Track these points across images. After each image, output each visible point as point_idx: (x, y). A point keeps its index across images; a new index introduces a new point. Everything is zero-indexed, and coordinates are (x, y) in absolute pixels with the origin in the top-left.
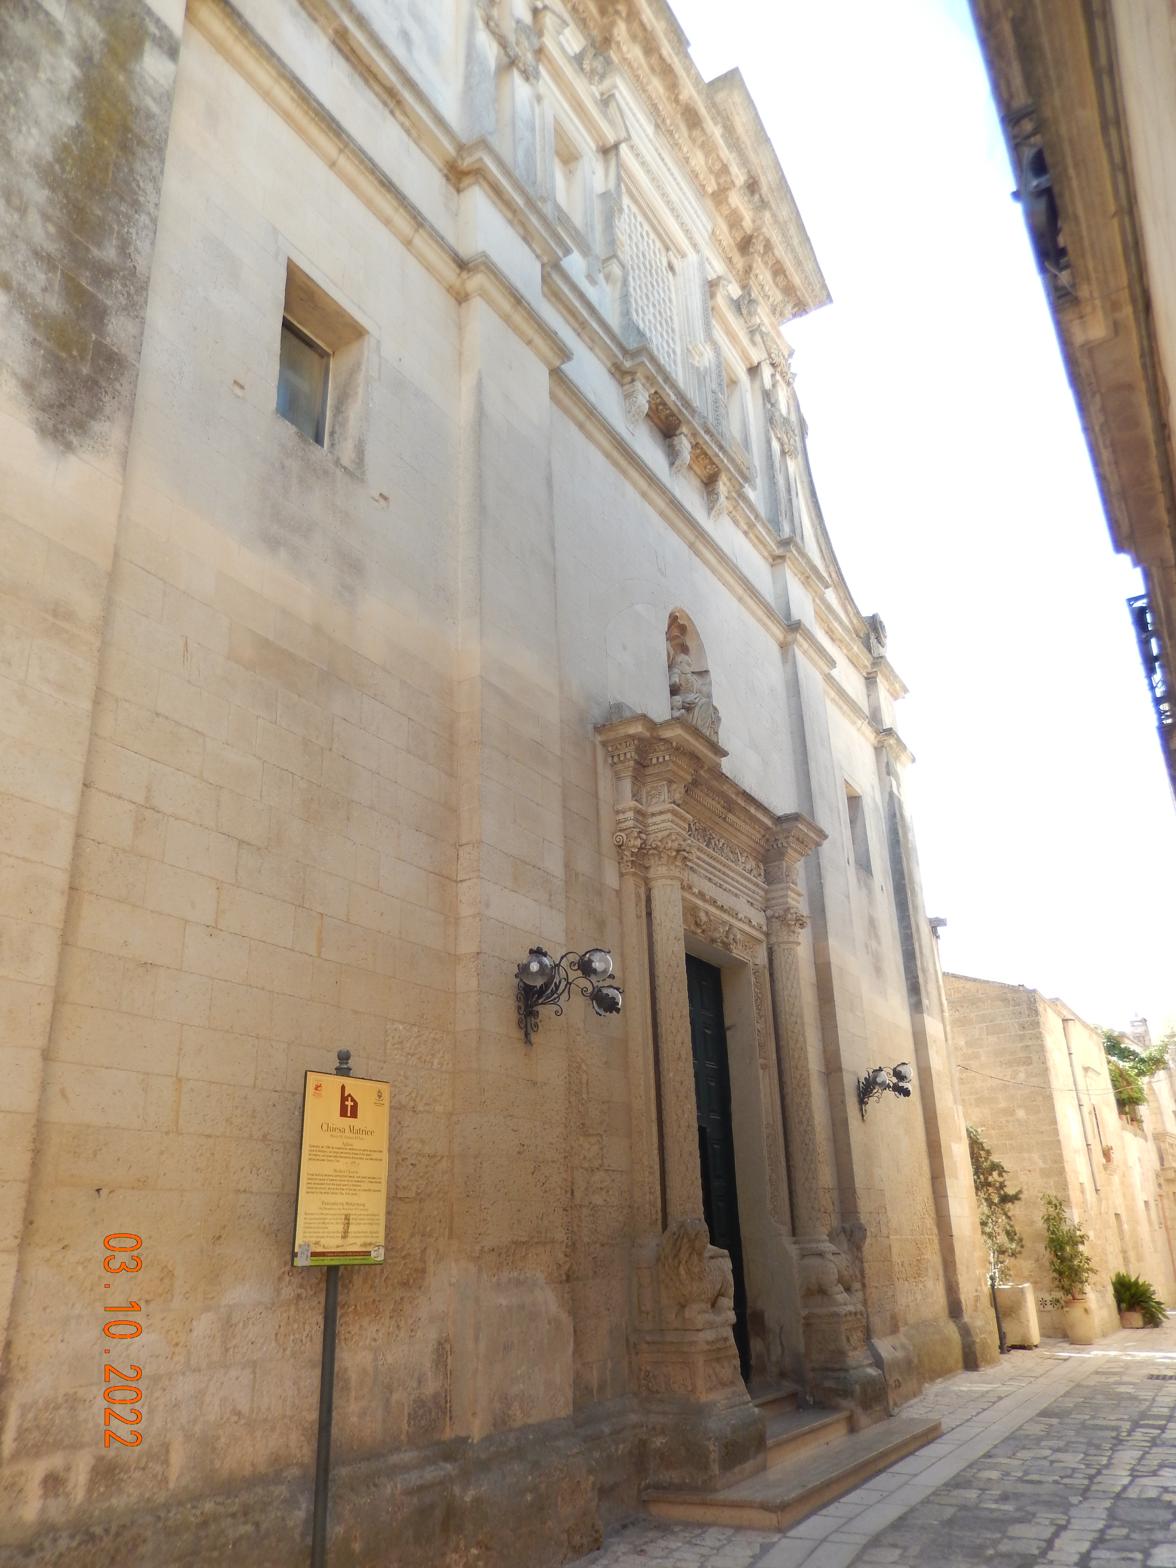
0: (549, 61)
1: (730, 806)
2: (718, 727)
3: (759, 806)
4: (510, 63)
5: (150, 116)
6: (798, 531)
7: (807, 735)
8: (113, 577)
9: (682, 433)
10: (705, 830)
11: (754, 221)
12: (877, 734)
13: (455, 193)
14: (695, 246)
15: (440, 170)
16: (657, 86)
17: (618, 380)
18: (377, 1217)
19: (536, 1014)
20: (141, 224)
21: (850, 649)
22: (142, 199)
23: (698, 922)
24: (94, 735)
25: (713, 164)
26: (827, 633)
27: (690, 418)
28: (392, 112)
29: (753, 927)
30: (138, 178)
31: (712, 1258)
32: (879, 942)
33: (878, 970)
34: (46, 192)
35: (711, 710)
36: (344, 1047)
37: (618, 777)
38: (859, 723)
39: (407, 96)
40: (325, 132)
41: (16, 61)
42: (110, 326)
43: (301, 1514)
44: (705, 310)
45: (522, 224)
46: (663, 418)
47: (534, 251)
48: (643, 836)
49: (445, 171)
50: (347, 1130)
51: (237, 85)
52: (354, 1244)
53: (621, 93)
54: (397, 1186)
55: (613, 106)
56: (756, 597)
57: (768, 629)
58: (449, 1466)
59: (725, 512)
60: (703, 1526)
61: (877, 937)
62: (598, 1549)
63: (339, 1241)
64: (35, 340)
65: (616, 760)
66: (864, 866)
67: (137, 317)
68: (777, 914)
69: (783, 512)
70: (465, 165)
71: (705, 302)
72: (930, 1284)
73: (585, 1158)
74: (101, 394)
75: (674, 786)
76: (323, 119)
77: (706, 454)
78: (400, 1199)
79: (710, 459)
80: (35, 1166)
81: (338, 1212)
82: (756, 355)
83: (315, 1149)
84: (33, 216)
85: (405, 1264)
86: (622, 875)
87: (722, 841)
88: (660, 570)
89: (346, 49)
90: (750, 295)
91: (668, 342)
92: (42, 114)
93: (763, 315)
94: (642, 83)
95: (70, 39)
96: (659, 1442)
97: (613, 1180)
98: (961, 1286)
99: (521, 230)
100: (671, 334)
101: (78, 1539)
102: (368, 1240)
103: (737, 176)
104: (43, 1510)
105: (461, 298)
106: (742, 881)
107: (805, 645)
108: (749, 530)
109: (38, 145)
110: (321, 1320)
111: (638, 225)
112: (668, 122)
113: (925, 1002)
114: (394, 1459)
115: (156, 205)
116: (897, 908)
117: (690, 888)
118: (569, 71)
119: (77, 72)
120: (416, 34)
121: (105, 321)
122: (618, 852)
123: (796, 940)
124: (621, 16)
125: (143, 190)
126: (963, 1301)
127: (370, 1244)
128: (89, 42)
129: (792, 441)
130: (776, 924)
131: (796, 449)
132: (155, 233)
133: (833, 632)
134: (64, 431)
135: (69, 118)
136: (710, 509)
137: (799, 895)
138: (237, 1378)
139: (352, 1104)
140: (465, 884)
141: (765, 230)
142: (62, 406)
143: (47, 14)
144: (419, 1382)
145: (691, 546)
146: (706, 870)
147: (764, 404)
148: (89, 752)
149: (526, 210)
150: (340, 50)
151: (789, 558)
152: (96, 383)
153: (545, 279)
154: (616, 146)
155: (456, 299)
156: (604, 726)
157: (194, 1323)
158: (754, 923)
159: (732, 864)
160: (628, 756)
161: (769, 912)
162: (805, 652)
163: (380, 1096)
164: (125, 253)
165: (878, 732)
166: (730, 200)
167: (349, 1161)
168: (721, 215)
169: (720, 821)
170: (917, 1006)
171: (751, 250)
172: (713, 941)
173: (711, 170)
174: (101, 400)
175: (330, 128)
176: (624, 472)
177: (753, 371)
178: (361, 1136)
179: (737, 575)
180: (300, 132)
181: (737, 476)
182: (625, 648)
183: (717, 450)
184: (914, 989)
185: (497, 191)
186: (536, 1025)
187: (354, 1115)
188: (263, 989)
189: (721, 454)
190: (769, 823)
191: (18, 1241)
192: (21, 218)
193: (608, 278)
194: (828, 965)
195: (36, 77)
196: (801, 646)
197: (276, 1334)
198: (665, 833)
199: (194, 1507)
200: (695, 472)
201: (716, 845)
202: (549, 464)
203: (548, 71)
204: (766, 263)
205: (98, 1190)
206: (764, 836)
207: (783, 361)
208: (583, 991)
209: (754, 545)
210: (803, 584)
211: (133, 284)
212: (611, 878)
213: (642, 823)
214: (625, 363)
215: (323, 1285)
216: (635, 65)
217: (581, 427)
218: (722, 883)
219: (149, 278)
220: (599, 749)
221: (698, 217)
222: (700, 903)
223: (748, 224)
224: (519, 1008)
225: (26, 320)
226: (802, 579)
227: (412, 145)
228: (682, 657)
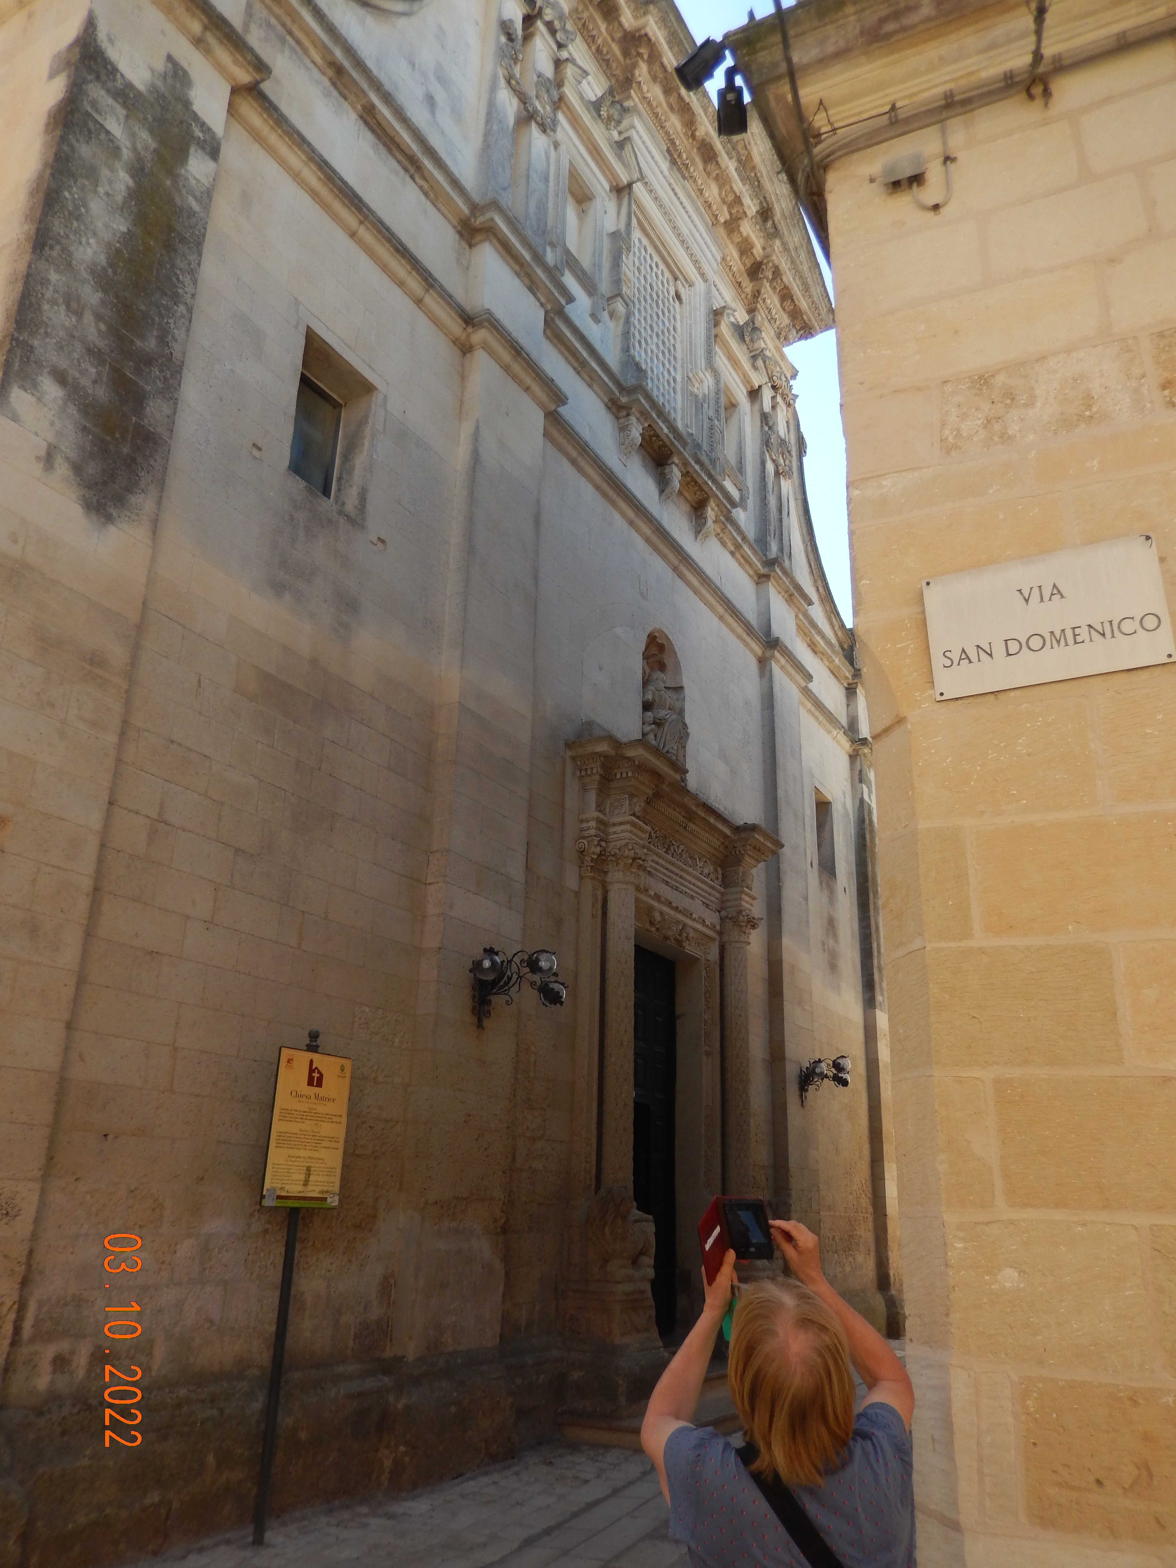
0: (569, 108)
1: (690, 816)
2: (686, 742)
3: (719, 816)
4: (527, 117)
5: (192, 214)
6: (786, 550)
7: (777, 745)
8: (140, 628)
9: (673, 463)
10: (665, 837)
11: (764, 249)
12: (853, 743)
13: (467, 247)
14: (702, 275)
15: (454, 227)
16: (675, 123)
17: (613, 414)
18: (334, 1170)
19: (489, 1003)
20: (179, 314)
21: (832, 662)
22: (180, 291)
23: (652, 920)
24: (119, 760)
25: (726, 196)
26: (810, 646)
27: (682, 450)
28: (412, 177)
29: (707, 926)
30: (178, 272)
31: (636, 1221)
32: (837, 941)
33: (833, 967)
34: (100, 295)
35: (680, 725)
36: (315, 1028)
37: (584, 789)
38: (835, 732)
39: (427, 163)
40: (347, 206)
41: (80, 180)
42: (148, 408)
43: (258, 1405)
44: (708, 338)
45: (528, 275)
46: (656, 448)
47: (538, 300)
48: (603, 844)
49: (459, 228)
50: (313, 1097)
51: (271, 169)
52: (313, 1191)
53: (638, 132)
54: (355, 1145)
55: (628, 147)
56: (737, 616)
57: (747, 645)
58: (386, 1379)
59: (713, 533)
60: (607, 1447)
61: (835, 936)
62: (513, 1458)
63: (301, 1188)
64: (85, 427)
65: (583, 773)
66: (827, 867)
67: (171, 398)
68: (730, 916)
69: (772, 532)
70: (478, 223)
71: (708, 330)
72: (860, 1258)
73: (528, 1128)
74: (138, 469)
75: (635, 800)
76: (346, 196)
77: (696, 482)
78: (359, 1156)
79: (700, 486)
80: (57, 1115)
81: (302, 1164)
82: (757, 379)
83: (284, 1111)
84: (88, 318)
85: (359, 1210)
86: (581, 878)
87: (682, 847)
88: (641, 594)
89: (372, 122)
90: (754, 323)
91: (669, 371)
92: (99, 224)
93: (767, 340)
94: (660, 119)
95: (126, 153)
96: (576, 1375)
97: (553, 1149)
98: (891, 1261)
99: (527, 282)
100: (673, 362)
101: (78, 1408)
102: (326, 1189)
103: (749, 207)
104: (52, 1382)
105: (465, 349)
106: (699, 884)
107: (783, 661)
108: (736, 551)
109: (95, 253)
110: (283, 1250)
111: (648, 257)
112: (684, 156)
113: (879, 998)
114: (340, 1369)
115: (193, 295)
116: (859, 909)
117: (647, 890)
118: (586, 118)
119: (131, 182)
120: (440, 96)
121: (144, 405)
122: (580, 857)
123: (747, 940)
124: (642, 58)
125: (182, 283)
126: (892, 1276)
127: (327, 1192)
128: (142, 153)
129: (787, 462)
130: (729, 924)
131: (790, 469)
132: (190, 321)
133: (815, 645)
134: (105, 504)
135: (122, 225)
136: (697, 532)
137: (754, 898)
138: (211, 1293)
139: (318, 1075)
140: (432, 887)
141: (774, 258)
142: (105, 483)
143: (108, 133)
144: (365, 1308)
145: (675, 569)
146: (664, 874)
147: (762, 427)
148: (115, 775)
149: (533, 264)
150: (366, 123)
151: (774, 577)
152: (134, 460)
153: (548, 323)
154: (630, 186)
155: (461, 350)
156: (574, 743)
157: (178, 1246)
158: (707, 922)
159: (691, 870)
160: (595, 771)
161: (723, 913)
162: (782, 668)
163: (342, 1070)
164: (163, 341)
165: (853, 741)
166: (742, 229)
167: (312, 1122)
168: (733, 242)
169: (681, 830)
170: (870, 1002)
171: (760, 276)
172: (666, 938)
173: (724, 202)
174: (138, 476)
175: (352, 203)
176: (613, 504)
177: (754, 394)
178: (325, 1102)
179: (718, 596)
180: (325, 207)
181: (725, 502)
182: (601, 669)
183: (706, 479)
184: (869, 986)
185: (506, 248)
186: (489, 1012)
187: (319, 1085)
188: (249, 975)
189: (710, 483)
190: (728, 831)
191: (42, 1172)
192: (78, 321)
193: (612, 315)
194: (780, 962)
195: (96, 192)
196: (778, 661)
197: (246, 1260)
198: (624, 842)
199: (171, 1392)
200: (685, 497)
201: (675, 851)
202: (538, 502)
203: (567, 117)
204: (774, 288)
205: (106, 1136)
206: (723, 843)
207: (784, 384)
208: (532, 984)
209: (740, 564)
210: (786, 601)
211: (169, 370)
212: (571, 881)
213: (603, 832)
214: (621, 399)
215: (286, 1223)
216: (654, 104)
217: (574, 462)
218: (677, 885)
219: (183, 362)
220: (569, 763)
221: (708, 247)
222: (655, 904)
223: (758, 251)
224: (474, 996)
225: (79, 411)
226: (786, 596)
227: (429, 205)
228: (658, 675)
